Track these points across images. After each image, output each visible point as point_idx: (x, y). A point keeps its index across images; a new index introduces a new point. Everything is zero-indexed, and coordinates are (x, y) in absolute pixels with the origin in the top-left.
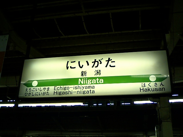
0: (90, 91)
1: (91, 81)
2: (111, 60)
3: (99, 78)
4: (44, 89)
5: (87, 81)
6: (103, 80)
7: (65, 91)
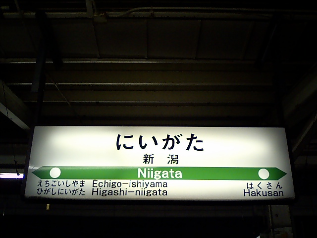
0: (160, 191)
1: (161, 174)
2: (196, 138)
3: (175, 169)
4: (74, 183)
5: (154, 174)
6: (181, 174)
7: (113, 190)
